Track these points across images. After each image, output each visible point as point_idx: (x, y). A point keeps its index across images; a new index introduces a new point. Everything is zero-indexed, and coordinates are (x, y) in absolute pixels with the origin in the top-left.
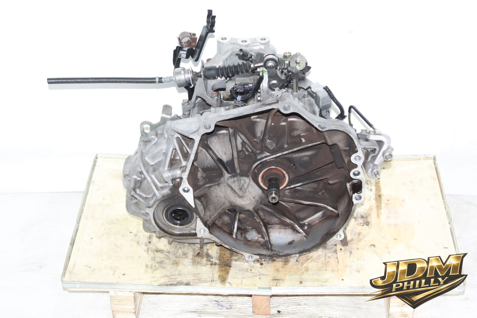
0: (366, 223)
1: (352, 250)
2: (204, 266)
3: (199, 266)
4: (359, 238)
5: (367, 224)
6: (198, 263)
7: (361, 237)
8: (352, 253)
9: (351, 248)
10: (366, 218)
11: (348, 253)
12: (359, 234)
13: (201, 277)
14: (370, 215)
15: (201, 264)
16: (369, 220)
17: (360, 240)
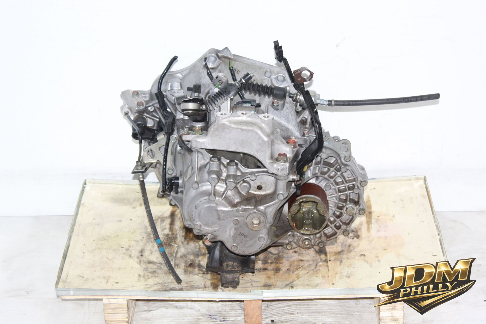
0: (356, 236)
1: (343, 259)
2: (196, 275)
3: (191, 275)
4: (349, 249)
5: (358, 237)
6: (190, 272)
7: (351, 248)
8: (343, 261)
9: (342, 258)
10: (357, 232)
11: (338, 262)
12: (350, 246)
13: (194, 284)
14: (360, 229)
15: (193, 273)
16: (359, 233)
17: (350, 251)
